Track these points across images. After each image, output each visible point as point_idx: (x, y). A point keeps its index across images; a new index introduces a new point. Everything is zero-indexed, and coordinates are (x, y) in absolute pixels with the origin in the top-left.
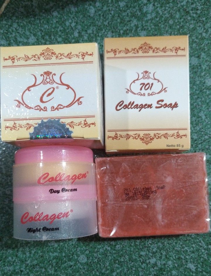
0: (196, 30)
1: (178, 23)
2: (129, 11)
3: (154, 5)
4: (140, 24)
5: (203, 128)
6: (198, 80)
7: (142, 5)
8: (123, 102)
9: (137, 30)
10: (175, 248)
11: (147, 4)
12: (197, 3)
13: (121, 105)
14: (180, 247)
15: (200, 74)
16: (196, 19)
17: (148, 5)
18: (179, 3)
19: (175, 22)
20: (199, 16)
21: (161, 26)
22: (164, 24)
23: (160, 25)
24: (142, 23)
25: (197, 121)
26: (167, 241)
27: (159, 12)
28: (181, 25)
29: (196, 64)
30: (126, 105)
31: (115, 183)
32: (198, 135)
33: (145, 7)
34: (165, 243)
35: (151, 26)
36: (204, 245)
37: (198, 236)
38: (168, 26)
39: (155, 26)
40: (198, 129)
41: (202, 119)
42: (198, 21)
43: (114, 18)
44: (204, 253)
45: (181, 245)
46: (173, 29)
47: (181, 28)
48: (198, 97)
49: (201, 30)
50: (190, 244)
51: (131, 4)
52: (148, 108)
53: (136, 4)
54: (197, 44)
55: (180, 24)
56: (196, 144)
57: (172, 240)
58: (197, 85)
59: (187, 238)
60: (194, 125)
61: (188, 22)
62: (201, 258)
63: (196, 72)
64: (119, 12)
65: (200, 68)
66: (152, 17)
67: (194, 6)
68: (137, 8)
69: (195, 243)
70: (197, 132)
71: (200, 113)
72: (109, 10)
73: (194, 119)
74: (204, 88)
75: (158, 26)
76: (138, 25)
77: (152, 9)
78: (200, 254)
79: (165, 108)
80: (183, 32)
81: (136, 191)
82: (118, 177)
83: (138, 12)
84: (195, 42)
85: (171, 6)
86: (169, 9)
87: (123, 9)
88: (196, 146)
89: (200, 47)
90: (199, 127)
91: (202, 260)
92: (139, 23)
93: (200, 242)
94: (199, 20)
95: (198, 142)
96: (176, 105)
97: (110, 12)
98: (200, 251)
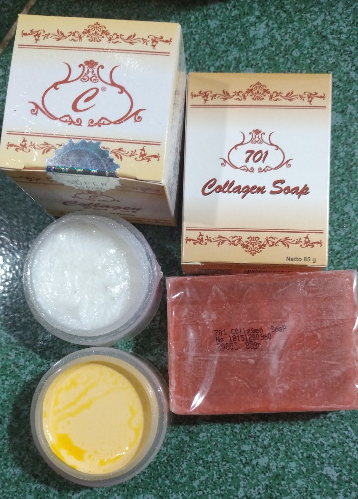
0: (338, 67)
1: (307, 56)
2: (225, 35)
3: (267, 25)
4: (244, 56)
5: (350, 233)
6: (343, 151)
7: (247, 25)
8: (215, 180)
9: (238, 66)
10: (302, 440)
11: (255, 24)
12: (340, 21)
13: (211, 187)
14: (311, 438)
15: (346, 140)
16: (339, 48)
17: (257, 25)
18: (310, 22)
19: (302, 53)
20: (344, 45)
21: (278, 60)
22: (283, 57)
23: (277, 58)
24: (247, 54)
25: (340, 220)
26: (287, 427)
27: (276, 38)
28: (313, 59)
29: (339, 124)
30: (219, 187)
31: (200, 320)
32: (342, 244)
33: (252, 28)
34: (285, 430)
35: (262, 60)
36: (353, 435)
37: (342, 419)
38: (291, 60)
39: (269, 59)
40: (343, 234)
41: (349, 217)
42: (342, 51)
43: (200, 45)
44: (353, 448)
45: (313, 434)
46: (299, 64)
47: (314, 64)
48: (343, 180)
49: (347, 67)
50: (328, 432)
51: (229, 23)
52: (257, 193)
53: (236, 23)
54: (341, 90)
55: (312, 56)
56: (339, 259)
57: (296, 426)
58: (342, 158)
59: (322, 423)
60: (335, 227)
61: (324, 53)
62: (347, 457)
63: (338, 138)
64: (209, 36)
65: (346, 131)
66: (265, 45)
67: (335, 27)
68: (239, 30)
69: (336, 431)
70: (341, 238)
71: (346, 206)
72: (192, 32)
73: (335, 216)
74: (352, 163)
75: (275, 59)
76: (240, 57)
77: (264, 32)
78: (345, 450)
79: (286, 193)
80: (317, 69)
81: (236, 335)
82: (205, 310)
83: (240, 36)
84: (337, 86)
85: (296, 27)
86: (293, 32)
87: (214, 31)
88: (338, 262)
89: (345, 95)
90: (345, 230)
91: (349, 461)
92: (242, 55)
93: (346, 429)
94: (344, 51)
95: (343, 256)
96: (305, 190)
97: (194, 37)
98: (345, 444)
